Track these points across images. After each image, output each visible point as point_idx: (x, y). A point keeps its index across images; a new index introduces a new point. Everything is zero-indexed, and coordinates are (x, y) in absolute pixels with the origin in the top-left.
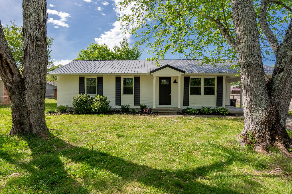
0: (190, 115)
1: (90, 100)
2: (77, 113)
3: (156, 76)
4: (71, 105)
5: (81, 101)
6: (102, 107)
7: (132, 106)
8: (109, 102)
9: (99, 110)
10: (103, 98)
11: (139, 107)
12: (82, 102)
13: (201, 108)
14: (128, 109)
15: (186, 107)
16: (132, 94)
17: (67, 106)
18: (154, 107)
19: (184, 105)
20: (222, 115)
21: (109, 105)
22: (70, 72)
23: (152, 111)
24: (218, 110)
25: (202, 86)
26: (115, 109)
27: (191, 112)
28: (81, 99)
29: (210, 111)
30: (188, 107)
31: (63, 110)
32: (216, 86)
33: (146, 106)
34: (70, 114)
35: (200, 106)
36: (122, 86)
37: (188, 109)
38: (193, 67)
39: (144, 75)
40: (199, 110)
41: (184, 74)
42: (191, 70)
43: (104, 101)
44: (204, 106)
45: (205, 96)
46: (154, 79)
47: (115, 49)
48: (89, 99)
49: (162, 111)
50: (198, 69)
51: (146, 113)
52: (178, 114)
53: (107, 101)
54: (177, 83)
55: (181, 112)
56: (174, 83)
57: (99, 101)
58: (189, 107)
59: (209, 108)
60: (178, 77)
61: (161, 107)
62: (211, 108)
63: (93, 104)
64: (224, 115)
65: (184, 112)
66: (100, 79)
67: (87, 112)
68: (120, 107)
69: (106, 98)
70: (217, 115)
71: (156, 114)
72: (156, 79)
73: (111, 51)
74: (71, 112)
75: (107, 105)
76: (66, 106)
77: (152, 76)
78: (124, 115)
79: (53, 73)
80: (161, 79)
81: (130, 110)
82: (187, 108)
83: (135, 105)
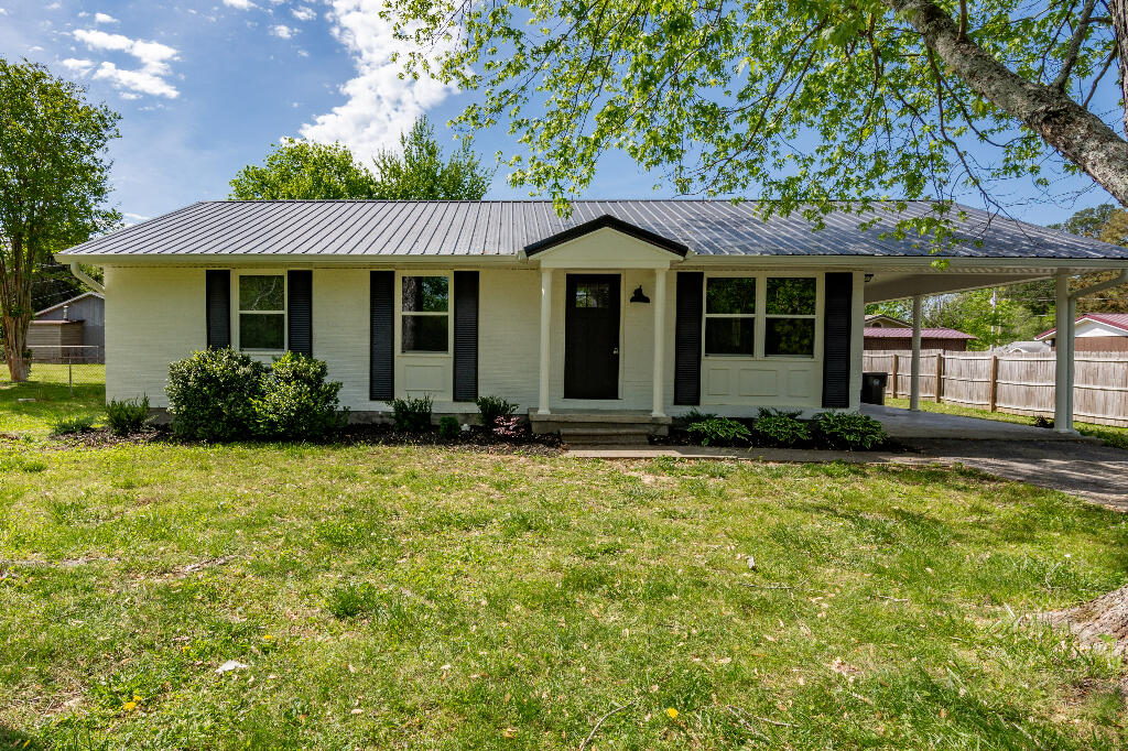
0: (708, 449)
1: (247, 376)
2: (189, 438)
3: (556, 269)
4: (162, 397)
5: (208, 379)
6: (303, 410)
7: (443, 403)
8: (337, 387)
9: (290, 423)
10: (307, 370)
11: (473, 408)
12: (210, 388)
13: (754, 414)
14: (425, 416)
15: (684, 411)
16: (444, 348)
17: (146, 402)
18: (544, 411)
19: (677, 402)
20: (856, 449)
21: (337, 401)
22: (163, 248)
23: (534, 428)
24: (833, 427)
25: (760, 317)
26: (370, 415)
27: (714, 433)
28: (204, 370)
29: (799, 429)
30: (696, 407)
31: (127, 424)
32: (819, 317)
33: (506, 407)
34: (156, 440)
35: (749, 408)
36: (400, 312)
37: (697, 418)
38: (717, 230)
39: (498, 264)
40: (748, 422)
41: (681, 258)
42: (708, 244)
43: (315, 382)
44: (767, 404)
45: (771, 358)
46: (546, 280)
47: (381, 165)
48: (242, 370)
49: (579, 431)
50: (742, 237)
51: (504, 439)
52: (653, 441)
53: (327, 380)
54: (647, 300)
55: (664, 431)
56: (632, 300)
57: (288, 381)
58: (702, 410)
59: (792, 416)
60: (651, 273)
61: (575, 411)
62: (800, 413)
63: (263, 394)
64: (866, 450)
65: (679, 435)
66: (301, 281)
67: (233, 434)
68: (390, 409)
69: (324, 368)
70: (834, 449)
71: (551, 444)
72: (554, 284)
73: (364, 174)
74: (164, 433)
75: (327, 400)
76: (140, 403)
77: (536, 268)
78: (401, 449)
79: (84, 253)
80: (574, 281)
81: (436, 421)
82: (692, 413)
83: (456, 399)
